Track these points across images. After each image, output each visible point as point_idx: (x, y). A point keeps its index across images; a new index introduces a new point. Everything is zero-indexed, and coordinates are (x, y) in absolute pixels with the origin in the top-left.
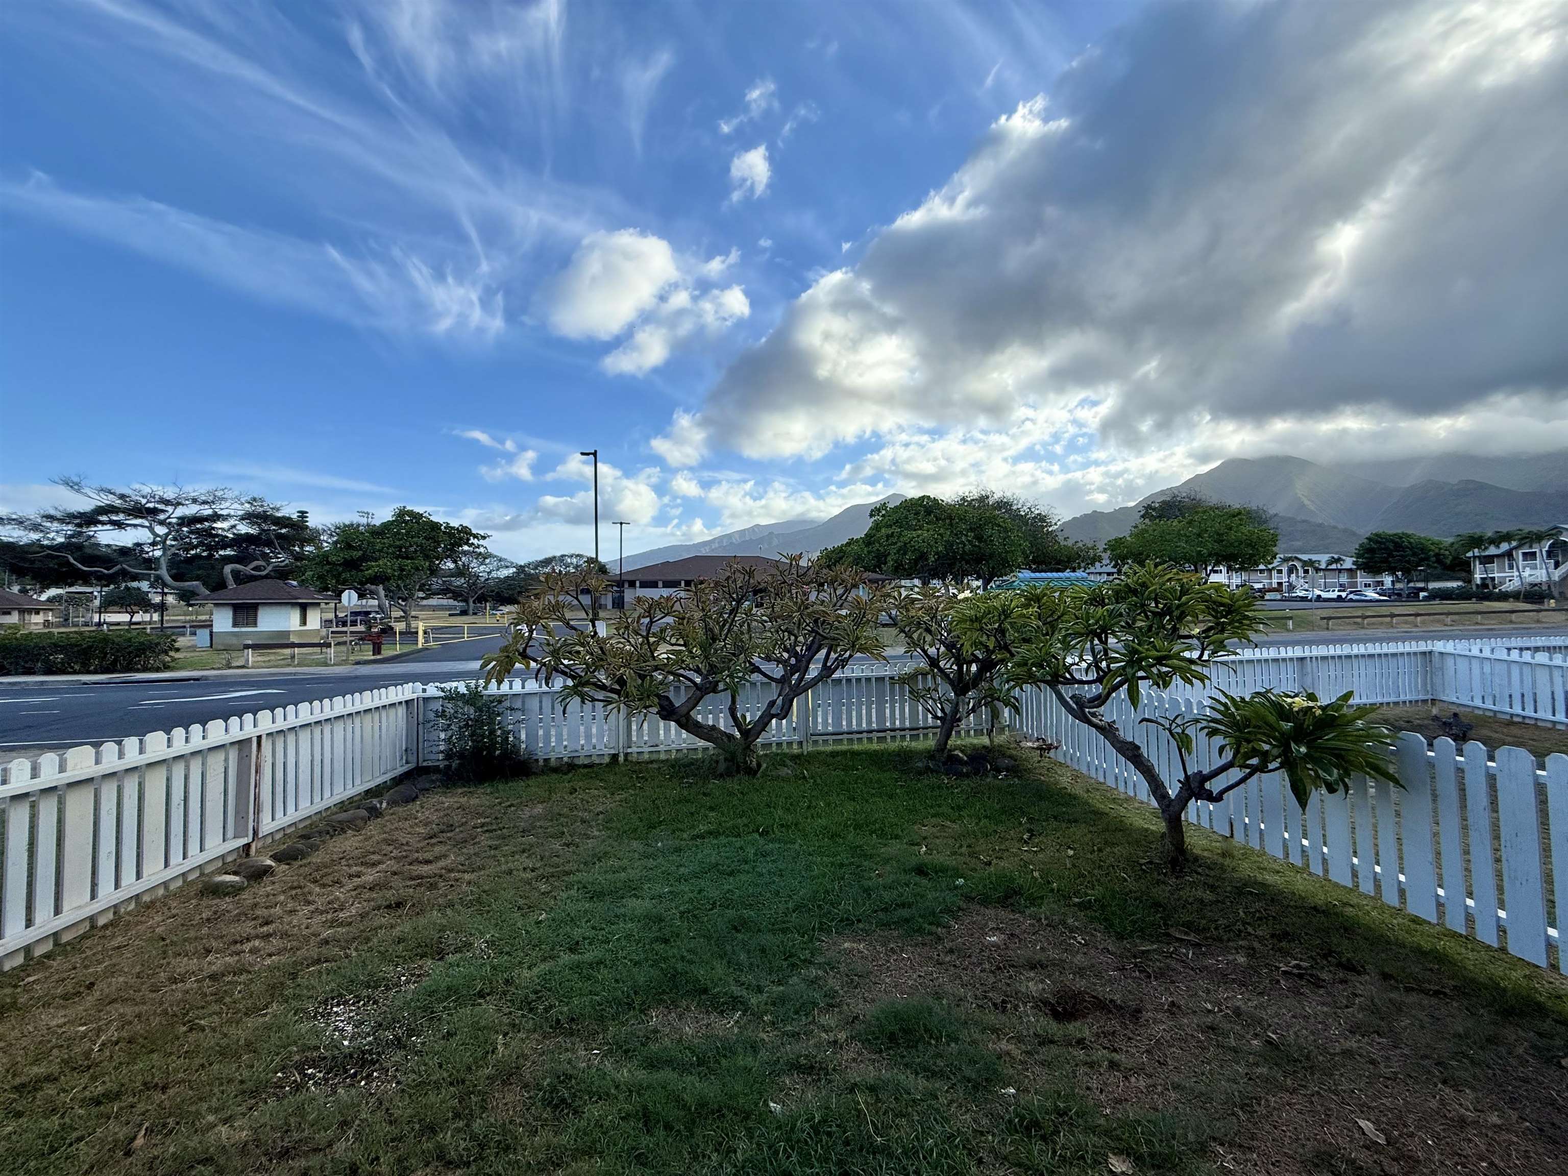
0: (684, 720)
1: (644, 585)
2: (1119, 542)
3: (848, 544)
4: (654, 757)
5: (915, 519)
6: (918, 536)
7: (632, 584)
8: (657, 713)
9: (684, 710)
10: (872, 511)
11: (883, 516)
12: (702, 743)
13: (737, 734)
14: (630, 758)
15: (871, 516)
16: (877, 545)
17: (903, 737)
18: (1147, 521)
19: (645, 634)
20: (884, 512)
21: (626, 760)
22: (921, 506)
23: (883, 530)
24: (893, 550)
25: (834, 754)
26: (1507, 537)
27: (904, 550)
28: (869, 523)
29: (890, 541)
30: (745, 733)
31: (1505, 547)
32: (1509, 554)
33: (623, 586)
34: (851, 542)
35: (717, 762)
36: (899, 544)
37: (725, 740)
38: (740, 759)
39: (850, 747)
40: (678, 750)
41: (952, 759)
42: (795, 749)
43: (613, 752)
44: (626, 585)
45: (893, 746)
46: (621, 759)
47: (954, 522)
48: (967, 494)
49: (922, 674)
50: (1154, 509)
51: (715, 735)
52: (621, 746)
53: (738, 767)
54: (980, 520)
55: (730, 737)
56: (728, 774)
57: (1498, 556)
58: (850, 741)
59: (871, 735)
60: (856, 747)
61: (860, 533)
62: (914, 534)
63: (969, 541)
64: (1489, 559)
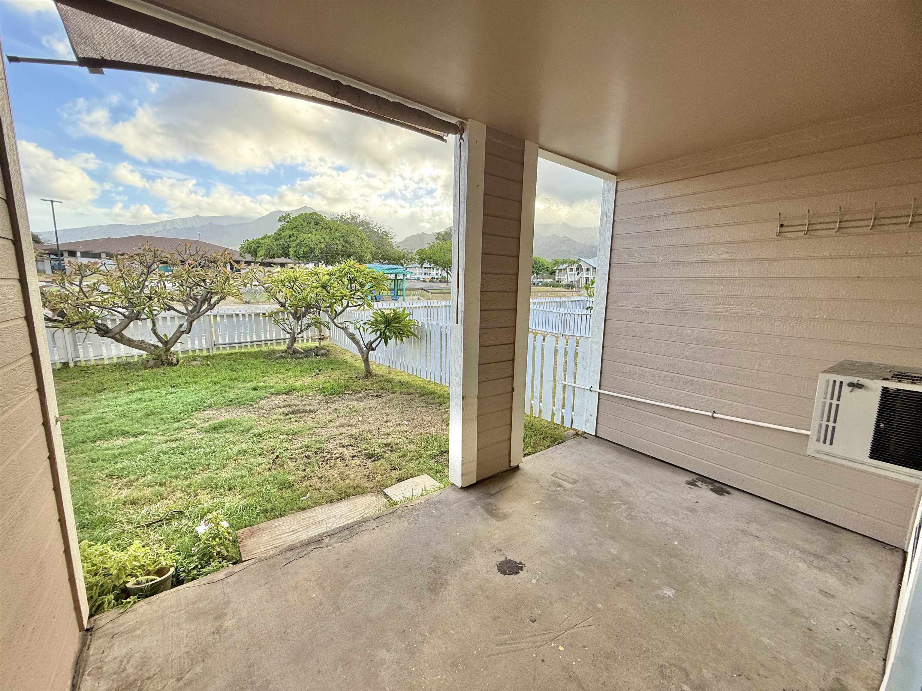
0: (118, 336)
1: (85, 255)
2: (422, 251)
3: (263, 238)
4: (99, 362)
5: (307, 227)
6: (309, 238)
7: (72, 254)
8: (96, 333)
9: (117, 330)
10: (280, 218)
11: (288, 222)
12: (136, 352)
13: (160, 345)
14: (79, 364)
15: (280, 221)
16: (283, 240)
17: (272, 344)
18: (438, 241)
19: (78, 284)
20: (288, 219)
21: (76, 365)
22: (312, 218)
23: (286, 231)
24: (293, 244)
25: (230, 354)
26: (565, 262)
27: (299, 245)
28: (279, 225)
29: (291, 239)
30: (166, 343)
31: (565, 265)
32: (566, 269)
33: (62, 255)
34: (265, 237)
35: (148, 361)
36: (297, 241)
37: (153, 348)
38: (164, 357)
39: (239, 351)
40: (118, 358)
41: (295, 352)
42: (205, 353)
43: (64, 361)
44: (66, 254)
45: (264, 349)
46: (71, 364)
47: (332, 231)
48: (344, 214)
49: (282, 312)
50: (441, 235)
51: (145, 346)
52: (70, 356)
53: (162, 362)
54: (347, 231)
55: (155, 346)
56: (156, 366)
57: (564, 269)
58: (240, 347)
59: (252, 344)
60: (243, 350)
61: (272, 231)
62: (306, 236)
63: (340, 243)
64: (560, 270)
